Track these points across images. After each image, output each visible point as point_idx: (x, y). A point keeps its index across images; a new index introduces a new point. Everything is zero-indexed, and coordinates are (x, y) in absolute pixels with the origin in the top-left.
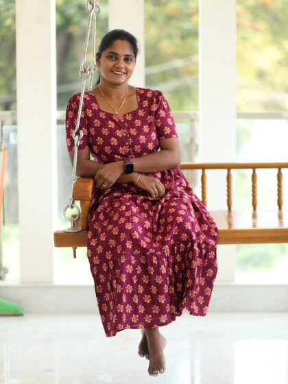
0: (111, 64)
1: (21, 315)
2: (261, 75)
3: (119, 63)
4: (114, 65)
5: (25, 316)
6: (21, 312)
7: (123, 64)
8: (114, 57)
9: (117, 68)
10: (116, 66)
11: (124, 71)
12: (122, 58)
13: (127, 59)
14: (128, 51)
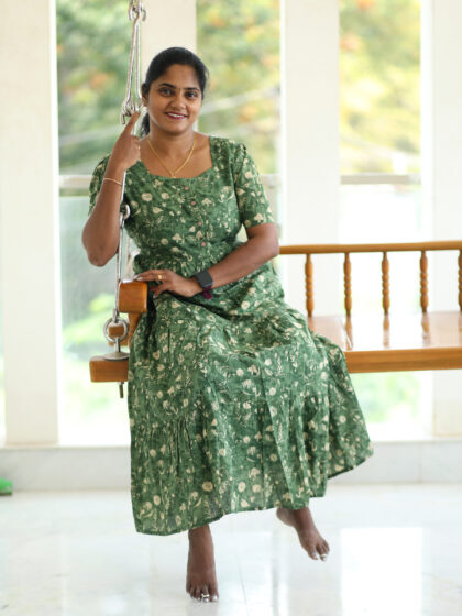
0: (164, 101)
1: (9, 494)
2: (355, 120)
3: (176, 100)
4: (169, 104)
5: (15, 495)
6: (9, 490)
7: (182, 102)
8: (169, 90)
9: (175, 108)
10: (173, 105)
11: (184, 112)
12: (182, 93)
13: (189, 94)
14: (191, 83)
